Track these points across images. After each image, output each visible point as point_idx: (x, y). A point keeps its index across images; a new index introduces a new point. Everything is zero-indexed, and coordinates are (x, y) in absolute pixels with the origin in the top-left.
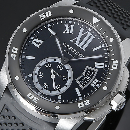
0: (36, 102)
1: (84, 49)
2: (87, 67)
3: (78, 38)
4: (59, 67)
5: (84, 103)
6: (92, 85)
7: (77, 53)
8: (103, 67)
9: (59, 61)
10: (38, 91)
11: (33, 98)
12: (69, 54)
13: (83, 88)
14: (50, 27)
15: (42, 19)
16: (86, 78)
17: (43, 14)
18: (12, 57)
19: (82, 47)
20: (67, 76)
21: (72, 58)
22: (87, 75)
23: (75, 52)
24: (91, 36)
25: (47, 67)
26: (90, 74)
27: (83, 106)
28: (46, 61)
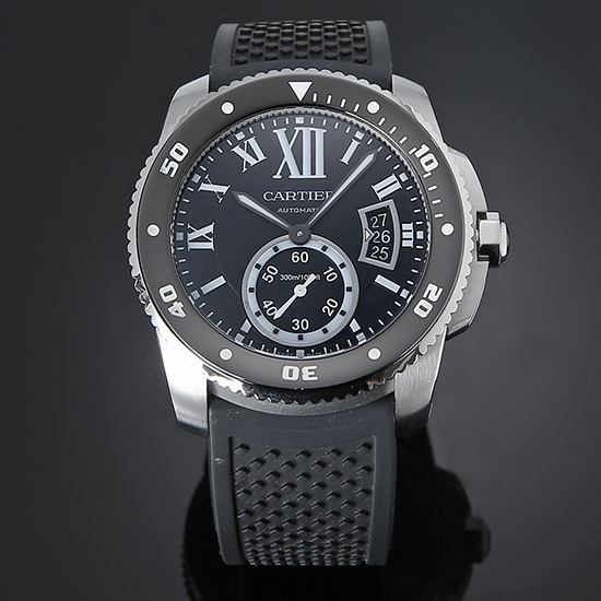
0: (316, 378)
1: (320, 174)
2: (362, 212)
3: (289, 158)
4: (296, 259)
5: (427, 299)
6: (405, 244)
7: (313, 195)
8: (398, 186)
9: (284, 244)
10: (293, 350)
11: (301, 374)
12: (296, 210)
13: (391, 266)
14: (203, 181)
15: (172, 175)
16: (380, 239)
17: (167, 160)
18: (174, 313)
19: (313, 173)
20: (334, 265)
21: (311, 215)
22: (376, 229)
23: (306, 196)
24: (313, 132)
25: (269, 279)
26: (379, 223)
27: (430, 307)
28: (258, 266)
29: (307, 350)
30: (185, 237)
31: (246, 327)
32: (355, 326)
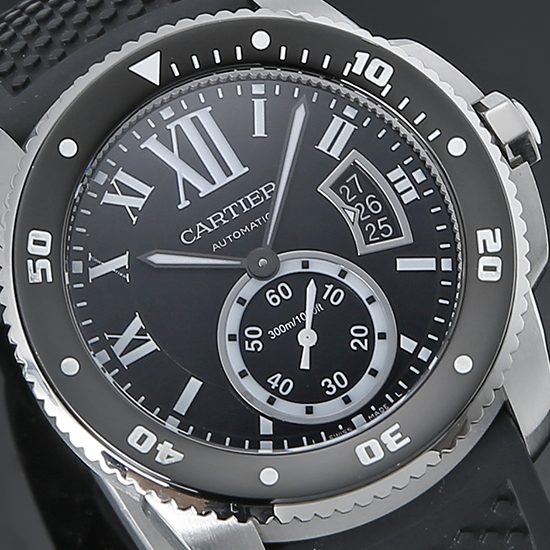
0: (408, 440)
1: (238, 170)
2: (324, 189)
3: (184, 172)
4: (275, 300)
5: (487, 253)
6: (408, 198)
7: (246, 202)
8: (350, 128)
9: (248, 288)
10: (347, 423)
11: (384, 446)
12: (237, 234)
13: (406, 238)
14: (88, 265)
15: (50, 279)
16: (367, 211)
17: (30, 262)
18: (167, 462)
19: (228, 173)
20: (331, 279)
22: (355, 201)
23: (238, 209)
24: (195, 120)
25: (256, 346)
26: (354, 191)
27: (497, 262)
28: (232, 338)
29: (365, 411)
30: (111, 353)
31: (266, 427)
32: (408, 345)
